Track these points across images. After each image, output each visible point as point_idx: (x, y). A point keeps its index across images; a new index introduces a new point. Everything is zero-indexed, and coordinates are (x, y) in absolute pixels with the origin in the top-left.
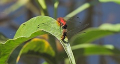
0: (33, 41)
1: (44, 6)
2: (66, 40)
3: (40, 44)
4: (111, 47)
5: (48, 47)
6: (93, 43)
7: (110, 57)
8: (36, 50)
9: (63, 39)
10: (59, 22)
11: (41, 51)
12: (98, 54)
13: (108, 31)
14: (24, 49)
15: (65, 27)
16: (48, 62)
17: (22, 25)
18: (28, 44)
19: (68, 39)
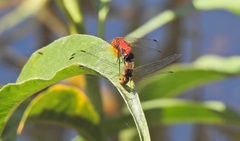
0: (51, 90)
1: (76, 16)
2: (131, 84)
3: (68, 97)
4: (218, 106)
5: (85, 104)
6: (181, 96)
7: (216, 127)
8: (59, 110)
9: (124, 84)
10: (117, 47)
11: (70, 113)
12: (191, 120)
13: (212, 73)
14: (34, 107)
15: (129, 58)
16: (84, 136)
17: (35, 54)
18: (41, 96)
19: (135, 83)
